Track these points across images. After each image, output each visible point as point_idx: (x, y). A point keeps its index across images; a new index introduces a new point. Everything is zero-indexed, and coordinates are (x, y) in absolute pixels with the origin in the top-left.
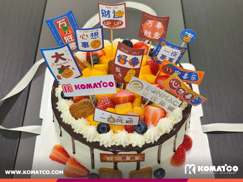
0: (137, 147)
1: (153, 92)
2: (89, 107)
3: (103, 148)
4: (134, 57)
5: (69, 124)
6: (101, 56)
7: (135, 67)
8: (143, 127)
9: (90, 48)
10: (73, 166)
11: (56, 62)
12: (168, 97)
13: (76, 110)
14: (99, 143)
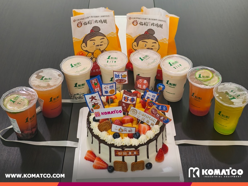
0: (135, 146)
1: (143, 115)
2: (109, 125)
3: (116, 147)
4: (132, 97)
5: (97, 135)
6: (114, 99)
7: (133, 103)
8: (138, 134)
9: (109, 94)
10: (99, 162)
11: (91, 101)
12: (150, 117)
13: (101, 127)
14: (114, 144)
